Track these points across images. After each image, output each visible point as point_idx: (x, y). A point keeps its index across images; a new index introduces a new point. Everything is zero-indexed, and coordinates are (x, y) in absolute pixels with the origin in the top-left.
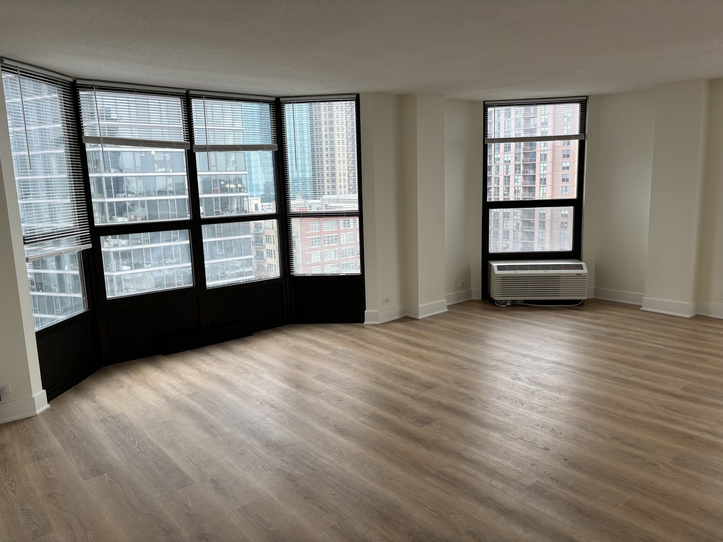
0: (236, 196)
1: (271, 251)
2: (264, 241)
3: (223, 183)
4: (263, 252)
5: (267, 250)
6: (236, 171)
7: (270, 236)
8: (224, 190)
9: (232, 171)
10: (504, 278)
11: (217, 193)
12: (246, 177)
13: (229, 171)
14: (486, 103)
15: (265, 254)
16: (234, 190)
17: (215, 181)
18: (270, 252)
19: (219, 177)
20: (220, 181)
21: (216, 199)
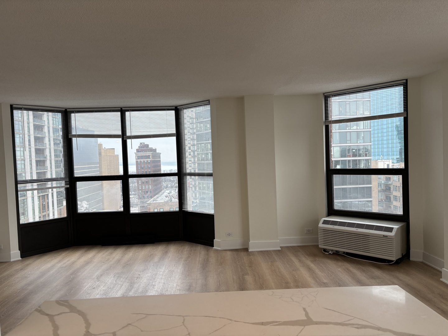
0: (363, 159)
1: (397, 196)
2: (392, 189)
3: (354, 151)
4: (391, 197)
5: (394, 196)
6: (364, 143)
7: (397, 186)
8: (355, 155)
9: (361, 143)
10: (326, 231)
11: (350, 157)
12: (371, 146)
13: (358, 143)
14: (325, 94)
15: (392, 199)
16: (362, 155)
17: (349, 150)
18: (396, 198)
19: (352, 147)
20: (353, 149)
21: (349, 161)
